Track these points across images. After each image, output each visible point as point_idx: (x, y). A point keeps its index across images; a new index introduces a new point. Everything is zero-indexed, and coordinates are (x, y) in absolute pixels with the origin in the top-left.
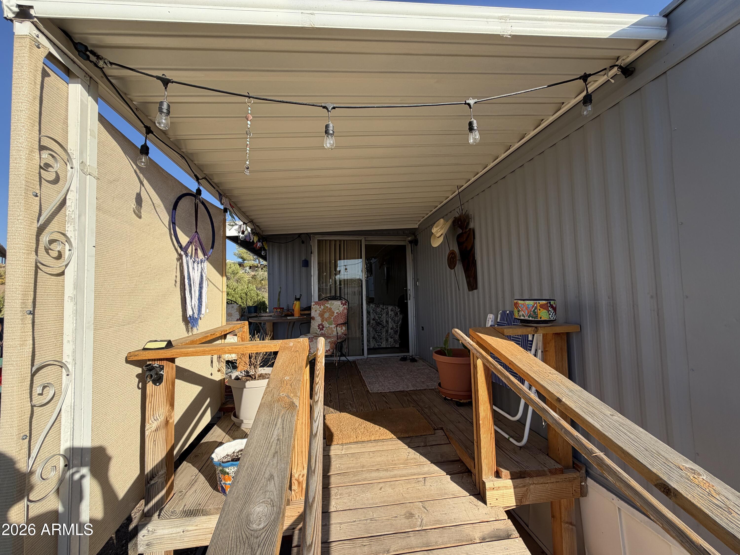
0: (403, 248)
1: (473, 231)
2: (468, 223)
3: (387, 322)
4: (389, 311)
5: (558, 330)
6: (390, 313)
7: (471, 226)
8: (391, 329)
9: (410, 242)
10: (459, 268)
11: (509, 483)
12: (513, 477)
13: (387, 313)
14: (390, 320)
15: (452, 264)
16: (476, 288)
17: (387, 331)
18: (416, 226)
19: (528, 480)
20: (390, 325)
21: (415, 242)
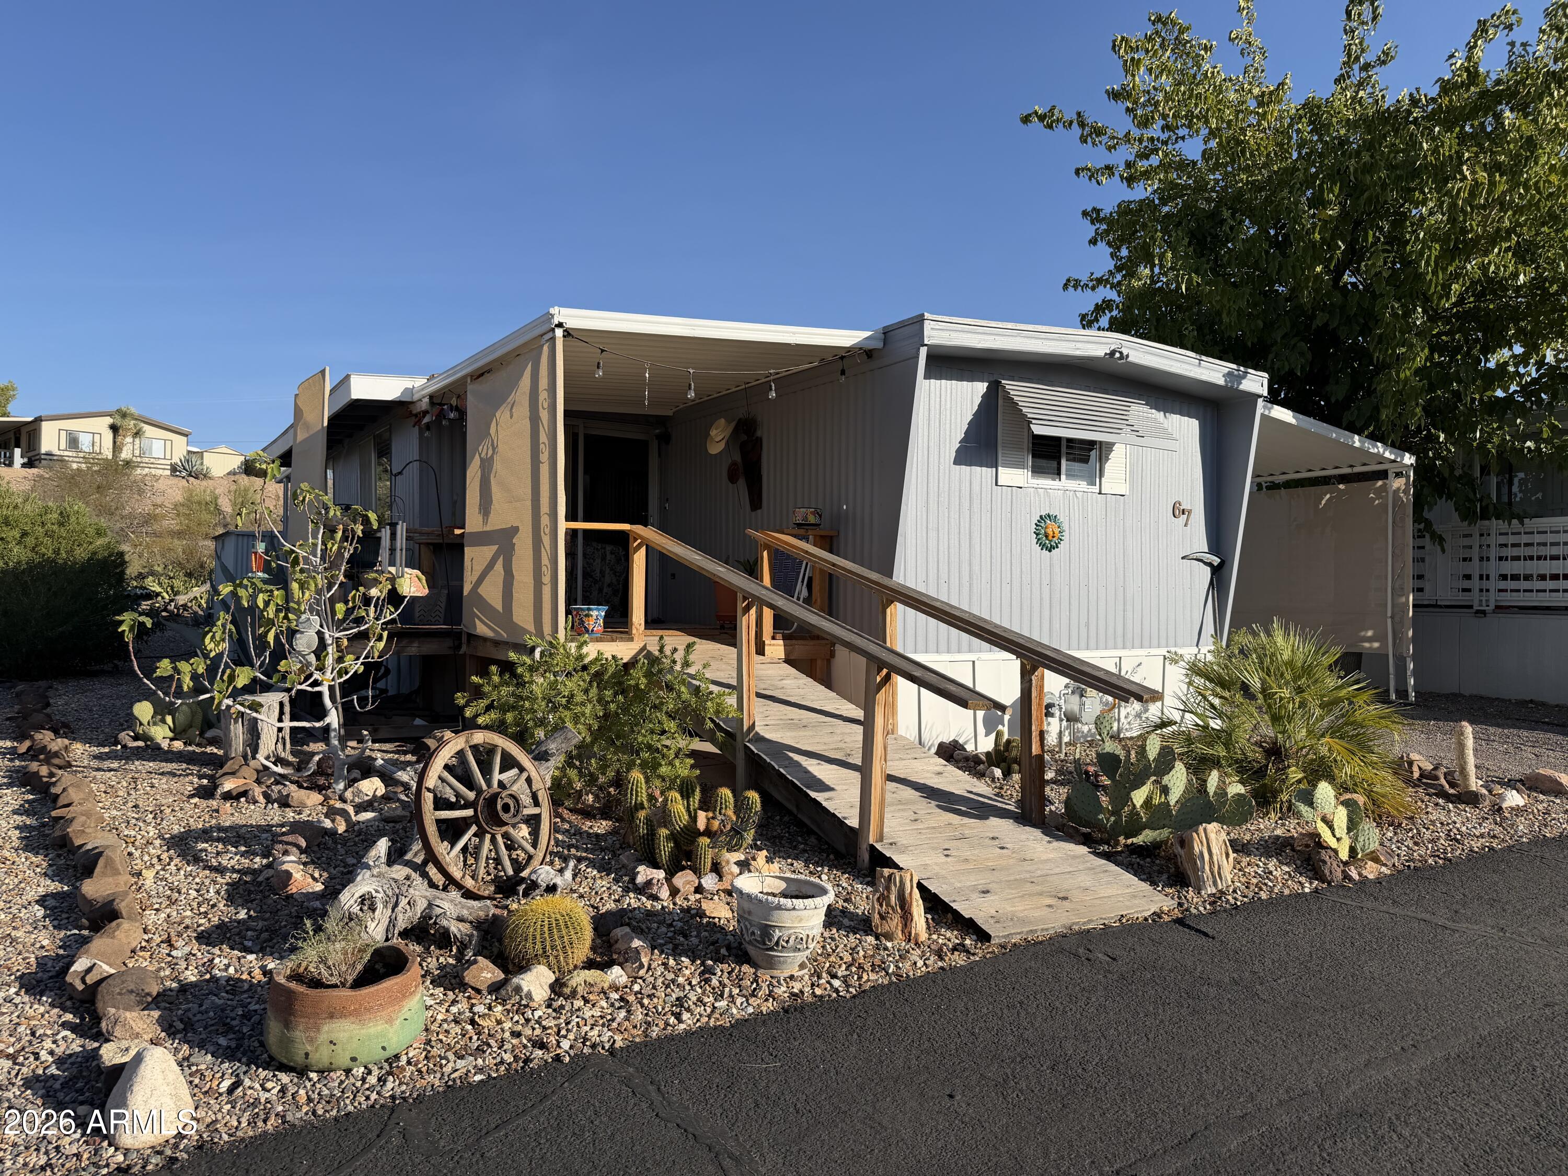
0: (643, 446)
1: (759, 441)
2: (755, 430)
3: (602, 573)
4: (608, 553)
5: (822, 533)
6: (608, 557)
7: (759, 434)
8: (609, 586)
9: (658, 437)
10: (742, 483)
11: (781, 642)
12: (785, 638)
13: (604, 558)
14: (608, 571)
15: (733, 478)
16: (760, 508)
17: (601, 590)
18: (670, 413)
19: (794, 642)
20: (607, 579)
21: (665, 439)
